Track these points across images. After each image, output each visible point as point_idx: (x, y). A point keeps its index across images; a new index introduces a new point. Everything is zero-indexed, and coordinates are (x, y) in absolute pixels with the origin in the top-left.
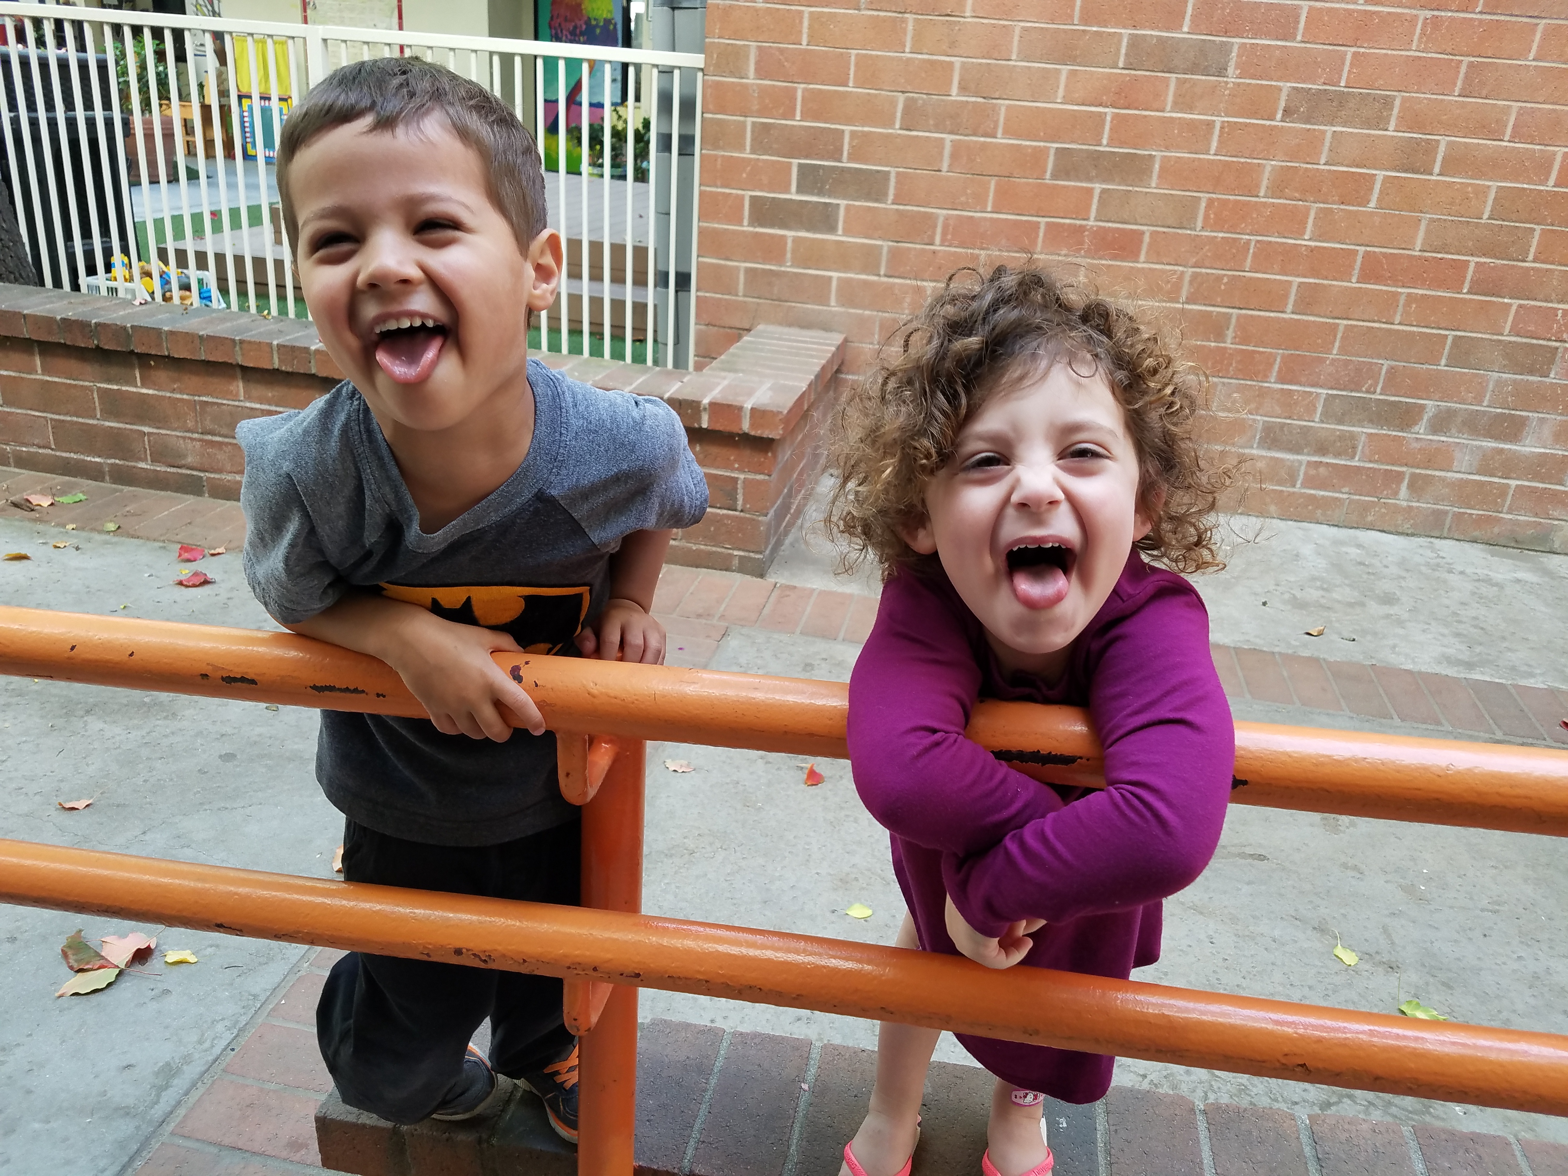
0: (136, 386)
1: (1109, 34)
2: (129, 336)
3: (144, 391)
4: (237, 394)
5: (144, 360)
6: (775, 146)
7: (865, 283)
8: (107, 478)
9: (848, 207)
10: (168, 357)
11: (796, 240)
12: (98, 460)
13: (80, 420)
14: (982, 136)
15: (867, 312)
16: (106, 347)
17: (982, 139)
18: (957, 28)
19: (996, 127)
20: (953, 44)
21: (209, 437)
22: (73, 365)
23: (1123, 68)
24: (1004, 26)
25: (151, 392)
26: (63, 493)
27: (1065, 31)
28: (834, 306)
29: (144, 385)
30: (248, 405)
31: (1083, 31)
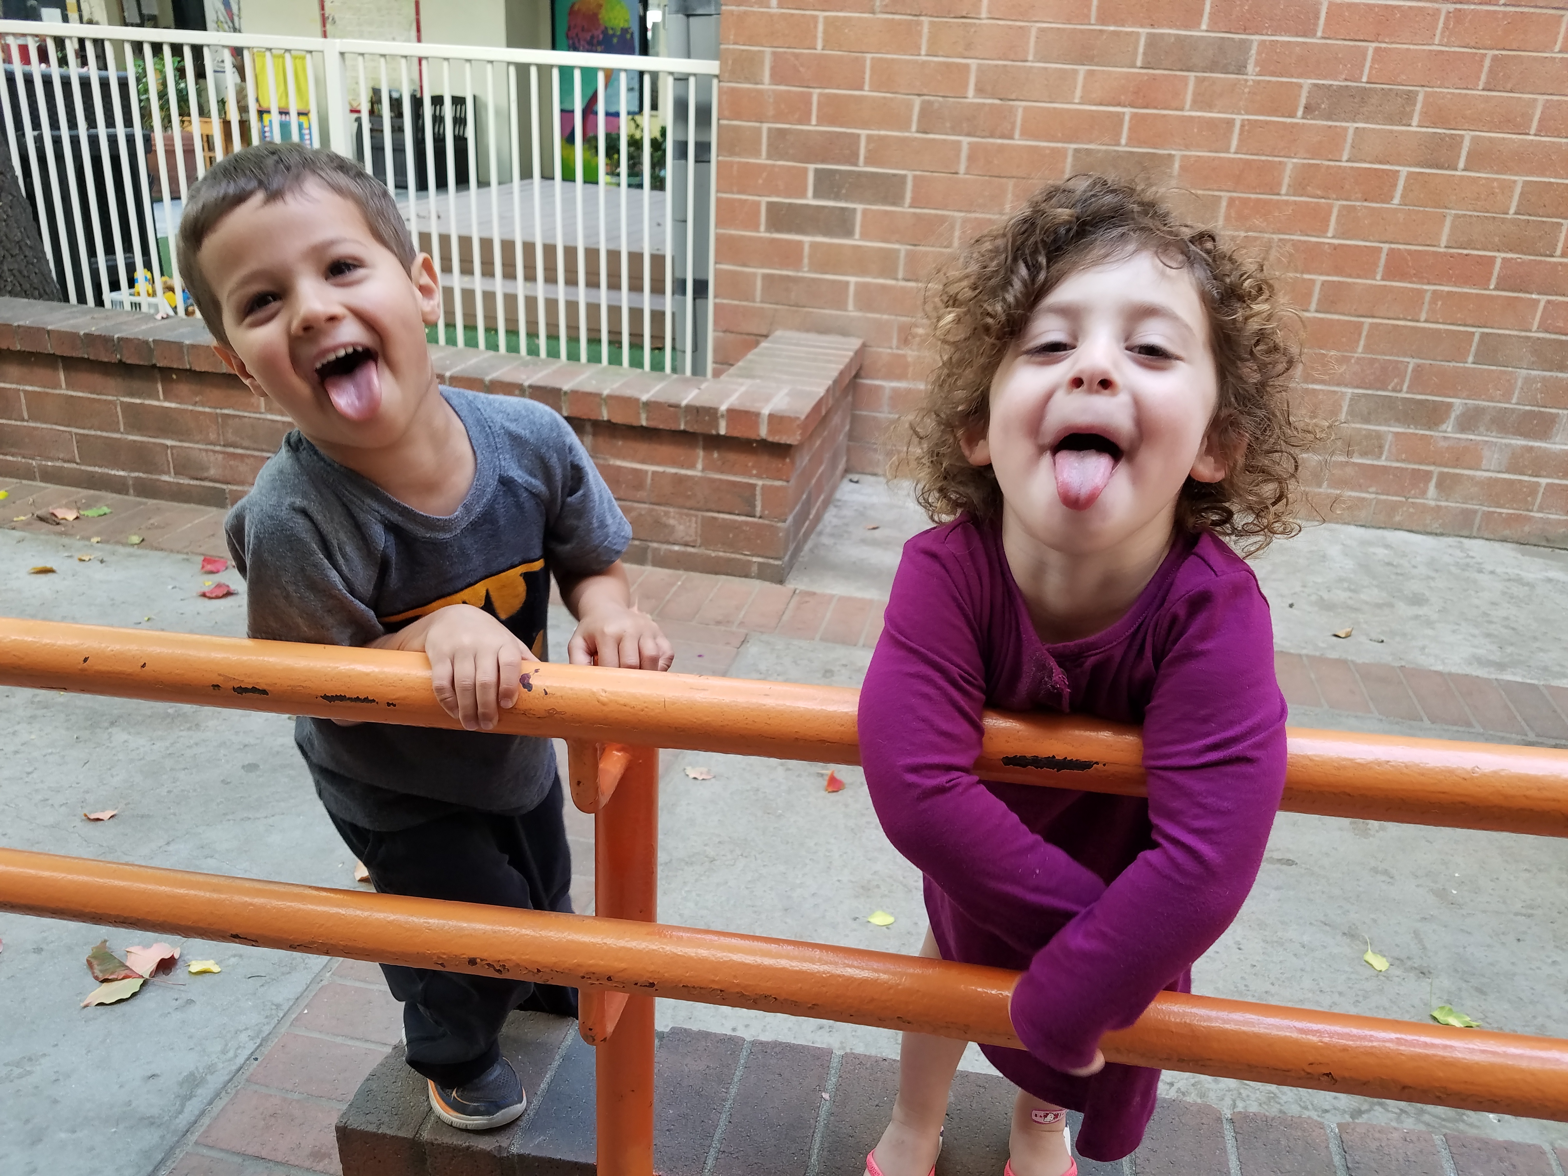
0: (159, 400)
1: (1127, 33)
2: (151, 351)
3: (167, 404)
4: (258, 406)
5: (166, 373)
6: (791, 151)
7: (884, 287)
8: (131, 491)
9: (865, 211)
10: (190, 370)
11: (813, 245)
12: (122, 473)
13: (105, 434)
14: (1000, 138)
15: (885, 317)
16: (129, 362)
17: (999, 141)
18: (973, 30)
19: (1013, 129)
20: (969, 46)
21: (231, 450)
22: (96, 379)
23: (1141, 68)
24: (1020, 27)
25: (173, 405)
26: (88, 506)
27: (1082, 31)
28: (852, 311)
29: (166, 399)
30: (269, 417)
31: (1100, 31)
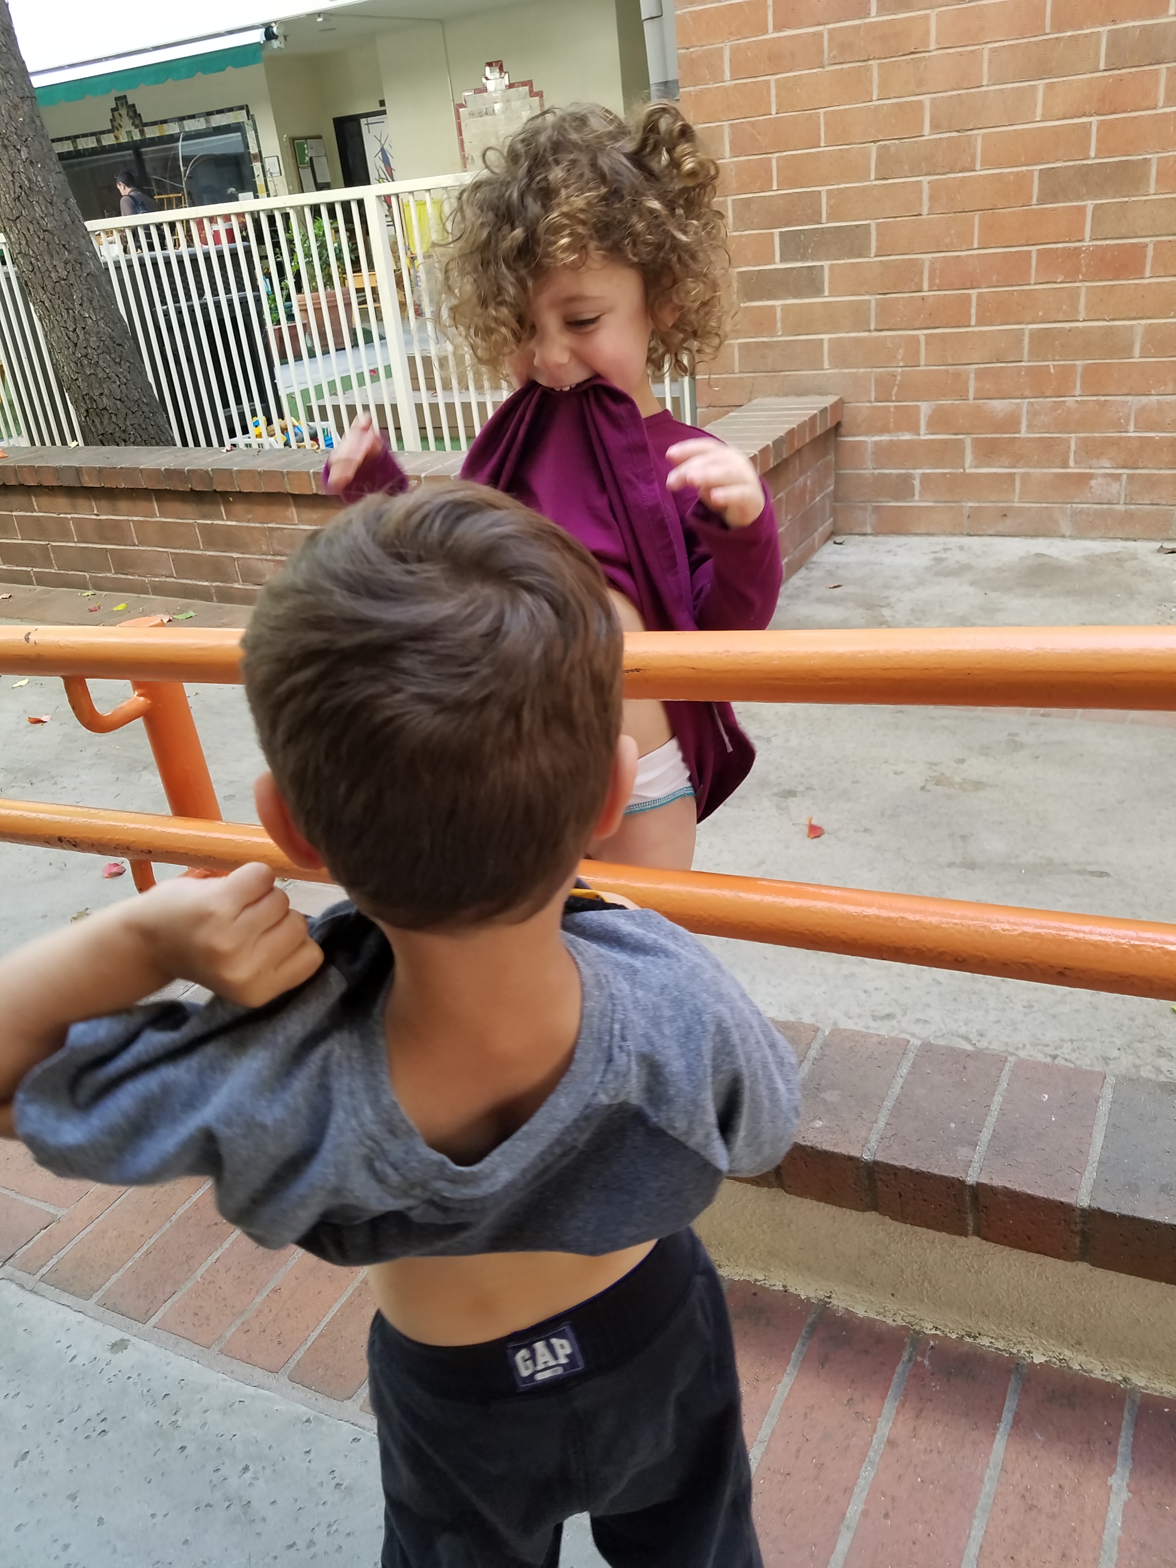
0: (223, 520)
1: (1086, 35)
2: (211, 479)
3: (229, 523)
4: (293, 519)
5: (224, 497)
6: (756, 220)
8: (215, 598)
9: (832, 267)
10: (240, 492)
11: (784, 308)
12: (206, 584)
13: (190, 552)
14: (960, 172)
15: (861, 370)
16: (197, 489)
17: (960, 175)
18: (923, 65)
19: (973, 160)
20: (920, 83)
21: (279, 558)
22: (176, 506)
23: (1105, 70)
24: (971, 52)
25: (233, 523)
26: (181, 612)
27: (1036, 43)
29: (228, 519)
30: (302, 527)
31: (1057, 38)
